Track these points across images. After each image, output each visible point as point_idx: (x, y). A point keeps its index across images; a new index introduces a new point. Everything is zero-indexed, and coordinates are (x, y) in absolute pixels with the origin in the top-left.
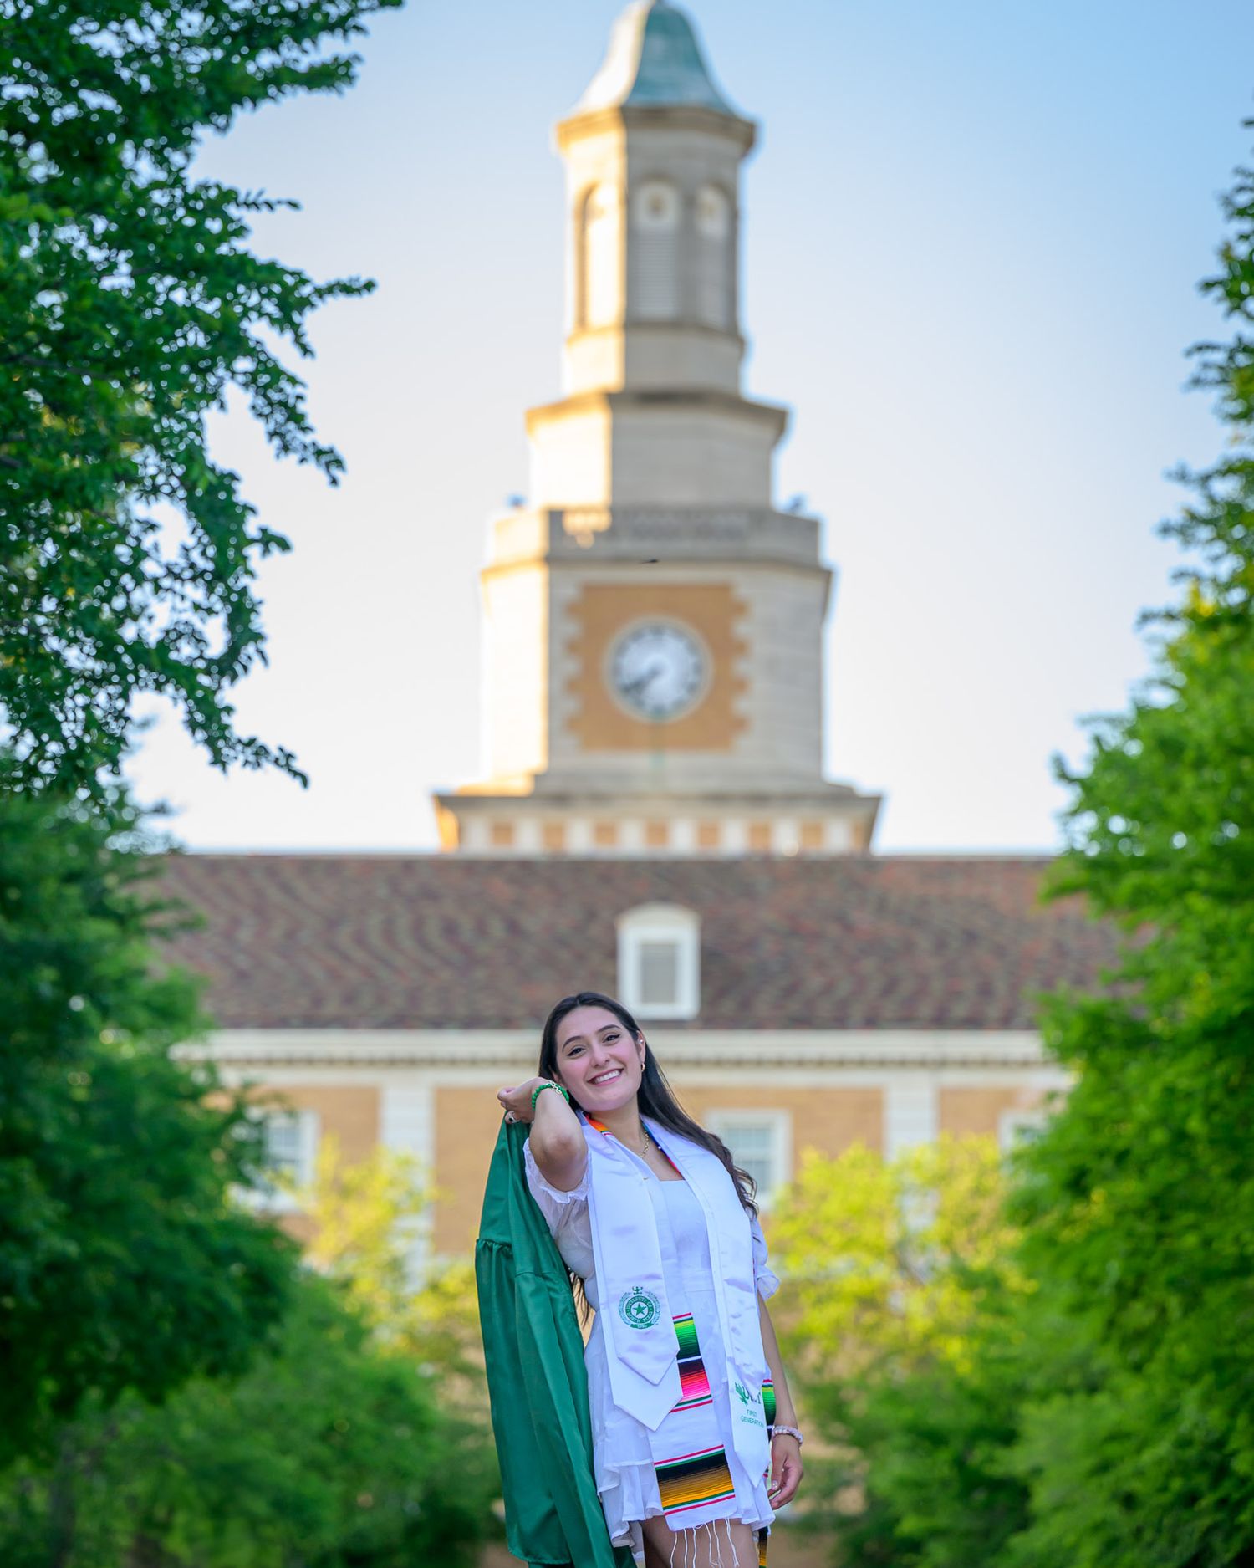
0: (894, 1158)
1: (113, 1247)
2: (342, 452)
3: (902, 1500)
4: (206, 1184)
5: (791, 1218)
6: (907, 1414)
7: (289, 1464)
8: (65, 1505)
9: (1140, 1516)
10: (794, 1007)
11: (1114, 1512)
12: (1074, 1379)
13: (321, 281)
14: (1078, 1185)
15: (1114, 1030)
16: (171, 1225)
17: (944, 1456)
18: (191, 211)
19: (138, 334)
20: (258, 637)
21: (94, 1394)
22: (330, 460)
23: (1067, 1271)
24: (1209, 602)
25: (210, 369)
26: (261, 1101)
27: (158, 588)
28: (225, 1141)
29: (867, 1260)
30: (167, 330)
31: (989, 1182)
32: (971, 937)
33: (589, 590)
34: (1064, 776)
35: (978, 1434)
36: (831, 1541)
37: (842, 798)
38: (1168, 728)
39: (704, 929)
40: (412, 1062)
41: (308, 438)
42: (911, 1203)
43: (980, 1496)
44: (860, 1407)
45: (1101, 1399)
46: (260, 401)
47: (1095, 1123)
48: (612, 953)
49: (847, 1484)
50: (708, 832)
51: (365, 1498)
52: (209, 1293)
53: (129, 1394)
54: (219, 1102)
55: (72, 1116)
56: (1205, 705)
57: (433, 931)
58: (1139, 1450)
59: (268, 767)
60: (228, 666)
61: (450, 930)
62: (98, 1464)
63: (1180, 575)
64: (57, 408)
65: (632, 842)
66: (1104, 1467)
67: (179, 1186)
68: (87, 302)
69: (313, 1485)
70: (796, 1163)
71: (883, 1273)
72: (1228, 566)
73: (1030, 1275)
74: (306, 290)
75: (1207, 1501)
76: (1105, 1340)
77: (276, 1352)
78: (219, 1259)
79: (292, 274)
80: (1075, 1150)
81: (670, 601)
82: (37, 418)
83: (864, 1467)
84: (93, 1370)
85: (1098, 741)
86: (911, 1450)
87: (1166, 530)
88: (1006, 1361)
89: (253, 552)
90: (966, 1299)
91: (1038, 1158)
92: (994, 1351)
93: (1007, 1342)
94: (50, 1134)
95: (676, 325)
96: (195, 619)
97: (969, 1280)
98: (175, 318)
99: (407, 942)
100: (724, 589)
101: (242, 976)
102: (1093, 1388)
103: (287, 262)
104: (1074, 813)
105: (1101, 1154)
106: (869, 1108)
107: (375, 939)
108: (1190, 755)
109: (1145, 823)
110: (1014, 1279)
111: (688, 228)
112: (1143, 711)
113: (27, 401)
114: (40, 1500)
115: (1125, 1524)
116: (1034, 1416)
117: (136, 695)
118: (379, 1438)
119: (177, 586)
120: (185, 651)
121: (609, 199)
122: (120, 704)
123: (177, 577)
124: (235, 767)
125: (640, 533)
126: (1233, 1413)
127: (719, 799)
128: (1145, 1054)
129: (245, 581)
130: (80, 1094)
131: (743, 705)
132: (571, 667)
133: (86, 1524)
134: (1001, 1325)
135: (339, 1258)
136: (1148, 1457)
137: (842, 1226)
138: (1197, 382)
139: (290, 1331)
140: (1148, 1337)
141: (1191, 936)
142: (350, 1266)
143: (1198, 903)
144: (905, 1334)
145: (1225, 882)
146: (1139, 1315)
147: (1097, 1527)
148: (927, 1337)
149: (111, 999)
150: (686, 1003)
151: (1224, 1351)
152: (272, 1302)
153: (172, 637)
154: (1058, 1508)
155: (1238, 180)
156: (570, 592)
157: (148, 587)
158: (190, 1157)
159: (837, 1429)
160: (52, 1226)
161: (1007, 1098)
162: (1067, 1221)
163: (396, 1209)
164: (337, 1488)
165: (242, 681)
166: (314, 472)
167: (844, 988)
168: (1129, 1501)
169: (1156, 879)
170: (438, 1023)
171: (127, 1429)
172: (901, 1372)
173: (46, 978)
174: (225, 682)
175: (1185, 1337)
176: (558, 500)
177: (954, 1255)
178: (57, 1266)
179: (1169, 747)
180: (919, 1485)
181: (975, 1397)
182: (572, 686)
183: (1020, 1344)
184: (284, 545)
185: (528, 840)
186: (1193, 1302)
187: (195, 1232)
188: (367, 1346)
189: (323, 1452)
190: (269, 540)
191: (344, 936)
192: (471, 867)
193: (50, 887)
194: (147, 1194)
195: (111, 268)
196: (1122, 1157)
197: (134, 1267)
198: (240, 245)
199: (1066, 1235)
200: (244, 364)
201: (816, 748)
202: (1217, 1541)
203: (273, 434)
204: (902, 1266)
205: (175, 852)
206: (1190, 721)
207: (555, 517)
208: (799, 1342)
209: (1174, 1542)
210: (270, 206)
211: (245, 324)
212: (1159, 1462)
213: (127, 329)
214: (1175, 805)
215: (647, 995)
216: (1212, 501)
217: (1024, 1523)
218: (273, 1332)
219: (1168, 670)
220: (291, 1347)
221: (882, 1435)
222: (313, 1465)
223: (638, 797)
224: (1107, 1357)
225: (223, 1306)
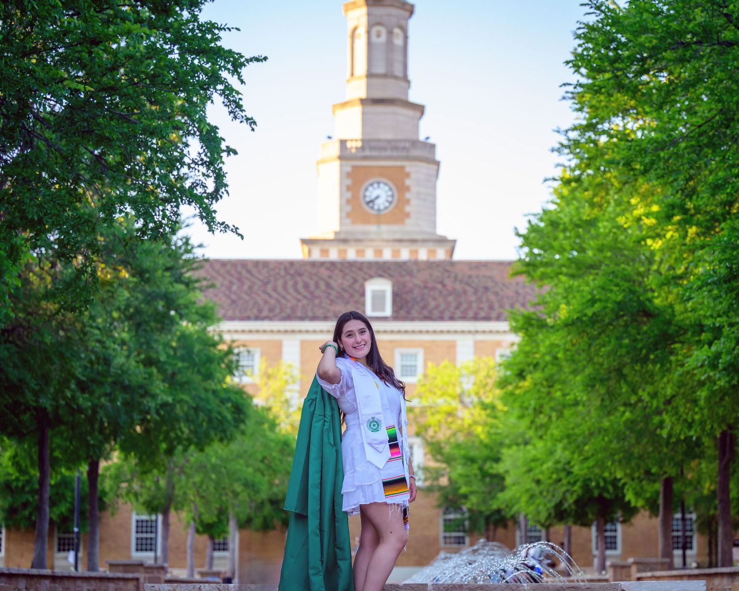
0: (459, 365)
1: (186, 397)
2: (255, 119)
3: (461, 481)
4: (218, 375)
5: (424, 385)
6: (463, 452)
7: (250, 470)
8: (171, 485)
9: (542, 487)
10: (425, 313)
11: (533, 485)
12: (520, 440)
13: (248, 57)
14: (521, 375)
15: (534, 322)
16: (206, 390)
17: (475, 466)
18: (201, 31)
19: (181, 75)
20: (226, 185)
21: (180, 448)
22: (251, 122)
23: (517, 405)
24: (568, 175)
25: (208, 89)
26: (238, 347)
27: (189, 167)
28: (226, 361)
29: (449, 399)
30: (192, 74)
31: (491, 373)
32: (486, 289)
33: (354, 168)
34: (518, 235)
35: (487, 459)
36: (437, 494)
37: (442, 241)
38: (554, 218)
39: (393, 286)
40: (293, 332)
41: (243, 114)
42: (465, 380)
43: (488, 480)
44: (447, 449)
45: (529, 447)
46: (226, 100)
47: (527, 354)
48: (363, 294)
49: (443, 475)
50: (396, 253)
51: (277, 481)
52: (220, 413)
53: (192, 448)
54: (223, 347)
55: (172, 352)
56: (567, 210)
57: (300, 286)
58: (542, 465)
59: (229, 232)
60: (215, 196)
61: (306, 286)
62: (182, 471)
63: (558, 165)
64: (152, 103)
65: (370, 256)
66: (530, 470)
67: (209, 376)
68: (162, 64)
69: (258, 477)
70: (425, 367)
71: (455, 404)
72: (574, 162)
73: (505, 405)
74: (242, 60)
75: (564, 481)
76: (530, 428)
77: (243, 433)
78: (223, 401)
79: (237, 54)
80: (520, 363)
81: (383, 172)
82: (145, 106)
83: (448, 470)
84: (179, 440)
85: (529, 222)
86: (465, 464)
87: (553, 150)
88: (496, 434)
89: (224, 155)
90: (483, 413)
91: (508, 366)
92: (493, 431)
93: (497, 428)
94: (163, 358)
95: (385, 76)
96: (203, 179)
97: (484, 407)
98: (194, 70)
99: (291, 290)
100: (403, 168)
101: (233, 302)
102: (526, 443)
103: (236, 50)
104: (521, 247)
105: (529, 365)
106: (451, 347)
107: (280, 289)
108: (562, 227)
109: (545, 251)
110: (500, 406)
111: (390, 42)
112: (545, 212)
113: (141, 100)
114: (162, 483)
115: (536, 489)
116: (507, 453)
117: (181, 207)
118: (281, 461)
119: (196, 167)
120: (199, 191)
121: (362, 31)
122: (175, 209)
123: (196, 164)
124: (217, 232)
125: (372, 149)
126: (573, 453)
127: (400, 241)
128: (544, 330)
129: (221, 165)
130: (174, 344)
131: (408, 209)
132: (349, 195)
133: (178, 492)
134: (495, 421)
135: (267, 399)
136: (545, 467)
137: (441, 388)
138: (564, 98)
139: (249, 426)
140: (545, 426)
141: (560, 290)
142: (271, 402)
143: (563, 278)
144: (463, 425)
145: (573, 271)
146: (542, 419)
147: (527, 491)
148: (470, 426)
149: (184, 312)
150: (388, 312)
151: (571, 432)
152: (242, 416)
153: (194, 186)
154: (514, 484)
155: (578, 25)
156: (348, 169)
157: (186, 167)
158: (213, 366)
159: (439, 457)
160: (163, 391)
161: (498, 344)
162: (517, 387)
163: (287, 382)
164: (266, 478)
165: (220, 201)
166: (246, 126)
167: (443, 306)
168: (538, 482)
169: (549, 270)
170: (302, 319)
171: (192, 459)
172: (461, 438)
173: (160, 305)
174: (214, 201)
175: (558, 427)
176: (344, 137)
177: (479, 398)
178: (164, 405)
179: (554, 224)
180: (467, 476)
181: (486, 446)
182: (348, 202)
183: (502, 428)
184: (235, 153)
185: (334, 255)
186: (560, 415)
187: (214, 392)
188: (277, 430)
189: (261, 466)
190: (230, 151)
191: (269, 288)
192: (313, 264)
193: (159, 273)
194: (197, 378)
195: (172, 52)
196: (536, 366)
197: (194, 405)
198: (219, 43)
199: (518, 392)
200: (220, 87)
201: (434, 223)
202: (568, 495)
203: (230, 113)
204: (462, 402)
205: (207, 260)
206: (561, 215)
207: (343, 143)
208: (426, 428)
209: (553, 496)
210: (230, 30)
211: (220, 72)
212: (548, 469)
213: (177, 73)
214: (556, 244)
215: (374, 309)
216: (569, 140)
217: (503, 489)
218: (242, 427)
219: (554, 198)
220: (249, 431)
221: (455, 459)
222: (259, 470)
223: (372, 240)
224: (531, 433)
225: (225, 418)
